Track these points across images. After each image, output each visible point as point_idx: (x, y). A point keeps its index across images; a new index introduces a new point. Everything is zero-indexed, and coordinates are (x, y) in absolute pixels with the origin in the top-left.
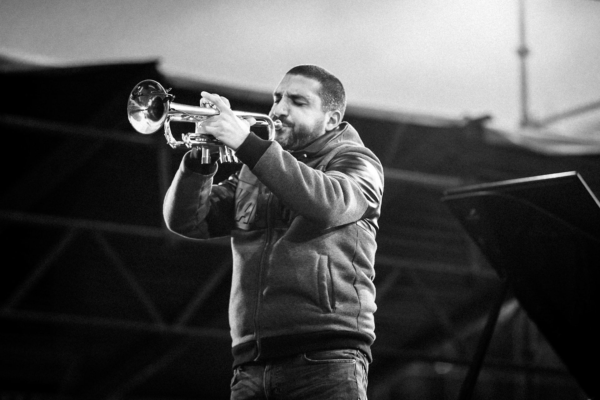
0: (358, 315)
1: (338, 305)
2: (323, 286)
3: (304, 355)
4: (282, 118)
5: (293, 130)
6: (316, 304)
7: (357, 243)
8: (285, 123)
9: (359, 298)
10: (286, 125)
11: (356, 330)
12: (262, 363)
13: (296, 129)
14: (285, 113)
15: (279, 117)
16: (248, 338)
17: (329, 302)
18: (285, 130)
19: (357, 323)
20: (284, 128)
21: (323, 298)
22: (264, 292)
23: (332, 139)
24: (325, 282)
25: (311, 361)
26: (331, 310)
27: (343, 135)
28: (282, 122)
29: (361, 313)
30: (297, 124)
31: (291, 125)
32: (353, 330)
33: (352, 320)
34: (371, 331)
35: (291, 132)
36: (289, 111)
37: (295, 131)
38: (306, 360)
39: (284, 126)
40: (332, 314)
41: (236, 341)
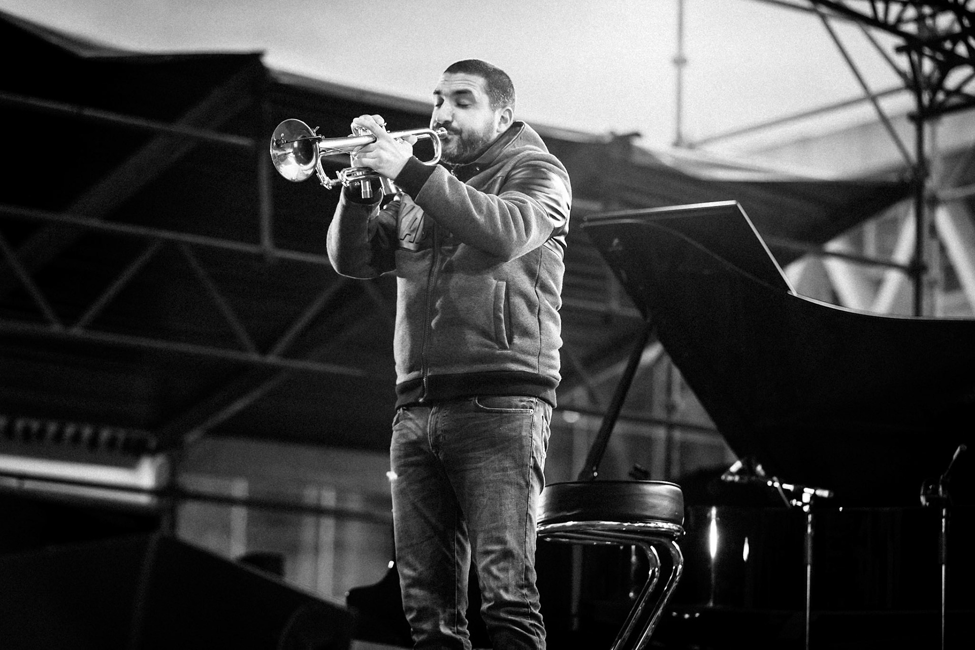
0: (539, 353)
1: (517, 340)
2: (499, 318)
3: (475, 400)
4: (447, 124)
5: (461, 138)
6: (491, 339)
7: (540, 266)
8: (450, 131)
9: (540, 332)
10: (452, 132)
11: (536, 372)
12: (429, 404)
13: (465, 135)
14: (450, 119)
15: (443, 124)
16: (414, 374)
17: (505, 337)
18: (452, 139)
19: (537, 363)
20: (450, 137)
21: (498, 331)
22: (433, 323)
23: (508, 144)
24: (501, 314)
25: (482, 408)
26: (508, 346)
27: (521, 138)
28: (447, 129)
29: (543, 351)
30: (464, 131)
31: (458, 132)
32: (533, 372)
33: (533, 360)
34: (555, 374)
35: (459, 140)
36: (453, 116)
37: (463, 139)
38: (477, 406)
39: (449, 133)
40: (509, 351)
41: (401, 378)
